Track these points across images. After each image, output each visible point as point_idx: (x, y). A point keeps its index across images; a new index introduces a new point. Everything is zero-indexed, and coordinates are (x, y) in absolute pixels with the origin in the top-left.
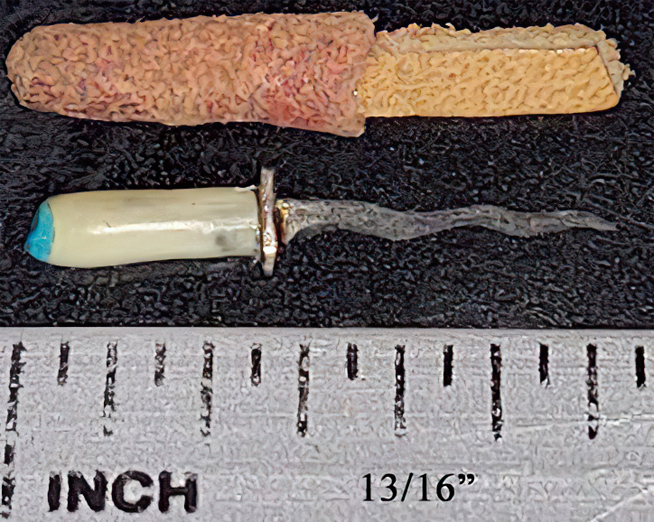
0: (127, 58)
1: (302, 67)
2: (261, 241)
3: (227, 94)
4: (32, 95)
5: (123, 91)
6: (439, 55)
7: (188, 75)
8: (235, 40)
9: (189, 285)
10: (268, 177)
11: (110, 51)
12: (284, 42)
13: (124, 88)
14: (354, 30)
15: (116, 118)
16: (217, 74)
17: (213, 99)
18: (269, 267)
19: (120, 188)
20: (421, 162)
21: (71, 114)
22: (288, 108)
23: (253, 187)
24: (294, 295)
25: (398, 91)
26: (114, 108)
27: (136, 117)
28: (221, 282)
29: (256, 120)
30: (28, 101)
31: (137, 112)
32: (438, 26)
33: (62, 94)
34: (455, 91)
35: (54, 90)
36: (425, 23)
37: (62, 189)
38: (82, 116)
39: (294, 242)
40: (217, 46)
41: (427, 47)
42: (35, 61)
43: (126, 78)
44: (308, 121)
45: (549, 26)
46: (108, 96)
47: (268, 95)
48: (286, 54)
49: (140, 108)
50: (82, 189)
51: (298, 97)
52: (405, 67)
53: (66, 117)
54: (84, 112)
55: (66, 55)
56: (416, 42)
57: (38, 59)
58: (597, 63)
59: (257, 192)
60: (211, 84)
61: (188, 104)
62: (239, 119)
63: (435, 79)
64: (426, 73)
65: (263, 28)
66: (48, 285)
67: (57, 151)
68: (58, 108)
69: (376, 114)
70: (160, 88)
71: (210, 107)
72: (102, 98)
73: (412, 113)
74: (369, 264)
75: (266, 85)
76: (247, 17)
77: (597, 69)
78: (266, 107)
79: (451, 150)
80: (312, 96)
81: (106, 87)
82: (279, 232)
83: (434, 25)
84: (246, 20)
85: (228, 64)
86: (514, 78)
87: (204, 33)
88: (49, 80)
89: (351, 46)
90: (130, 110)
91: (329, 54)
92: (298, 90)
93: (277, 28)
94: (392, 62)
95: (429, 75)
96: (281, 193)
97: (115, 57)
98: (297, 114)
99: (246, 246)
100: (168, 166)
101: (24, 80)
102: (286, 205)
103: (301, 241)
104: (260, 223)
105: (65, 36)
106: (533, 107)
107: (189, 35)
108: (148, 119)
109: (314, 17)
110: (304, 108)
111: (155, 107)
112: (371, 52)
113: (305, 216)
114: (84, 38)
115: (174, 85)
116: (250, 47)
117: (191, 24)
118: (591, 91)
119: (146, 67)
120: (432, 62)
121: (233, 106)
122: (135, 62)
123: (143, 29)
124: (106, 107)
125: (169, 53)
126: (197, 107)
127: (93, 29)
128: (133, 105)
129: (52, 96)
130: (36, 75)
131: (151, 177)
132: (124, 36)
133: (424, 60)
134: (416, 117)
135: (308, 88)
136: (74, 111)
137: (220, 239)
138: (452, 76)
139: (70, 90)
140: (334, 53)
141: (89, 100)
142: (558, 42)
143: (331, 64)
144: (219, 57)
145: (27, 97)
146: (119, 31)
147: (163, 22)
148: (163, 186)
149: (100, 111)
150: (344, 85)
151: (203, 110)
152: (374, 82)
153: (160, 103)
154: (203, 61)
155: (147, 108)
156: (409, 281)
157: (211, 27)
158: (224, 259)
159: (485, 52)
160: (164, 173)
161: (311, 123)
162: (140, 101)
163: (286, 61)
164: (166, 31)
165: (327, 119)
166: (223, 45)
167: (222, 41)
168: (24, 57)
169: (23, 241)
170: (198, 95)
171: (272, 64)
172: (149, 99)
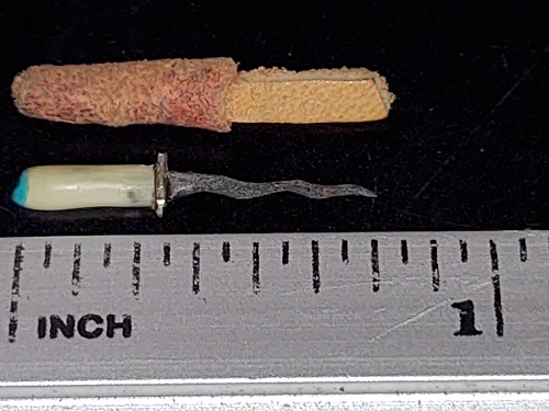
0: (84, 81)
1: (191, 85)
3: (146, 102)
4: (26, 105)
5: (82, 101)
6: (277, 83)
7: (122, 91)
11: (74, 77)
12: (182, 72)
13: (82, 99)
15: (78, 121)
16: (139, 90)
17: (137, 106)
18: (160, 212)
21: (50, 118)
22: (184, 111)
25: (252, 107)
26: (77, 112)
27: (91, 120)
30: (23, 109)
31: (91, 115)
33: (45, 103)
34: (287, 107)
35: (40, 101)
36: (268, 66)
38: (58, 119)
41: (269, 79)
42: (29, 83)
43: (84, 94)
44: (196, 118)
45: (344, 68)
46: (73, 105)
47: (171, 102)
48: (181, 78)
49: (93, 112)
51: (190, 103)
52: (256, 91)
54: (58, 116)
55: (47, 79)
56: (263, 77)
58: (374, 89)
60: (136, 97)
61: (122, 109)
64: (269, 95)
68: (42, 113)
69: (238, 120)
70: (105, 99)
71: (136, 111)
72: (69, 106)
75: (170, 96)
77: (374, 94)
78: (170, 110)
80: (198, 102)
81: (72, 98)
83: (274, 68)
85: (146, 84)
86: (323, 99)
88: (37, 95)
89: (222, 73)
90: (86, 114)
91: (208, 77)
92: (190, 99)
94: (248, 87)
95: (271, 96)
97: (77, 81)
98: (189, 114)
101: (22, 95)
102: (173, 175)
104: (155, 184)
105: (48, 70)
106: (335, 118)
108: (97, 121)
110: (193, 110)
111: (102, 112)
112: (234, 81)
114: (59, 71)
115: (114, 97)
116: (161, 75)
118: (370, 108)
119: (96, 86)
120: (273, 88)
121: (149, 110)
122: (89, 84)
124: (72, 112)
125: (111, 79)
126: (128, 111)
128: (88, 110)
129: (39, 105)
130: (29, 92)
132: (84, 70)
133: (268, 86)
135: (195, 97)
136: (53, 115)
137: (131, 194)
138: (284, 97)
139: (50, 101)
140: (212, 76)
141: (61, 107)
142: (350, 77)
143: (210, 83)
144: (141, 80)
145: (24, 106)
149: (68, 115)
150: (218, 95)
151: (132, 114)
152: (237, 100)
153: (105, 109)
154: (131, 83)
155: (97, 112)
159: (305, 83)
162: (93, 107)
163: (182, 82)
165: (207, 116)
170: (128, 103)
171: (174, 84)
172: (98, 106)
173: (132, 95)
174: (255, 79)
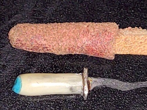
0: (45, 34)
2: (83, 89)
3: (75, 45)
4: (16, 44)
5: (44, 43)
6: (138, 36)
7: (63, 39)
8: (77, 29)
9: (61, 102)
10: (86, 70)
11: (40, 31)
12: (92, 31)
14: (113, 27)
15: (41, 52)
16: (72, 39)
17: (70, 47)
19: (41, 73)
20: (131, 68)
21: (27, 50)
22: (93, 50)
23: (81, 73)
24: (92, 106)
25: (125, 47)
26: (40, 48)
27: (47, 52)
28: (70, 101)
29: (83, 54)
30: (15, 46)
31: (48, 50)
32: (137, 28)
33: (25, 44)
34: (142, 47)
35: (23, 42)
36: (133, 27)
37: (24, 72)
38: (31, 51)
39: (93, 90)
40: (72, 31)
42: (18, 34)
43: (45, 40)
44: (98, 54)
46: (39, 45)
47: (87, 46)
48: (93, 34)
49: (48, 49)
50: (29, 73)
51: (96, 47)
52: (127, 40)
53: (26, 51)
54: (31, 49)
55: (27, 32)
56: (131, 32)
57: (19, 33)
59: (82, 75)
60: (70, 42)
61: (63, 48)
62: (78, 53)
63: (136, 43)
64: (133, 41)
65: (86, 26)
66: (19, 101)
67: (22, 61)
68: (24, 48)
69: (118, 53)
70: (55, 43)
71: (69, 49)
72: (37, 45)
73: (128, 53)
74: (115, 98)
75: (87, 43)
76: (81, 23)
78: (86, 49)
79: (140, 65)
80: (100, 46)
81: (39, 42)
82: (89, 87)
83: (136, 27)
84: (81, 24)
85: (75, 36)
87: (68, 27)
88: (22, 39)
89: (112, 32)
91: (106, 34)
92: (96, 45)
93: (90, 26)
94: (124, 38)
95: (134, 42)
96: (90, 75)
97: (41, 33)
98: (95, 52)
99: (79, 91)
100: (55, 67)
101: (14, 39)
102: (91, 79)
103: (95, 90)
104: (83, 84)
105: (27, 27)
107: (64, 28)
108: (50, 52)
109: (101, 24)
110: (97, 50)
111: (53, 49)
112: (118, 35)
113: (97, 82)
114: (32, 27)
115: (59, 42)
117: (64, 25)
119: (51, 36)
120: (136, 38)
121: (76, 49)
122: (47, 35)
123: (50, 25)
124: (38, 48)
125: (58, 33)
127: (35, 25)
128: (46, 48)
129: (23, 44)
130: (18, 38)
131: (50, 70)
132: (44, 27)
133: (133, 37)
134: (130, 55)
135: (99, 44)
136: (29, 49)
137: (71, 89)
138: (141, 43)
139: (28, 43)
140: (107, 34)
141: (33, 46)
143: (106, 37)
144: (73, 34)
145: (15, 44)
146: (42, 26)
147: (56, 23)
148: (54, 73)
149: (36, 49)
150: (110, 44)
151: (67, 50)
152: (118, 43)
153: (54, 48)
154: (68, 35)
155: (51, 49)
156: (127, 103)
157: (70, 25)
158: (72, 95)
160: (54, 69)
161: (99, 55)
162: (49, 46)
163: (93, 36)
164: (57, 26)
165: (104, 54)
166: (74, 31)
167: (74, 30)
168: (14, 33)
169: (12, 87)
170: (66, 45)
171: (89, 37)
172: (51, 46)
173: (68, 41)
174: (127, 34)
